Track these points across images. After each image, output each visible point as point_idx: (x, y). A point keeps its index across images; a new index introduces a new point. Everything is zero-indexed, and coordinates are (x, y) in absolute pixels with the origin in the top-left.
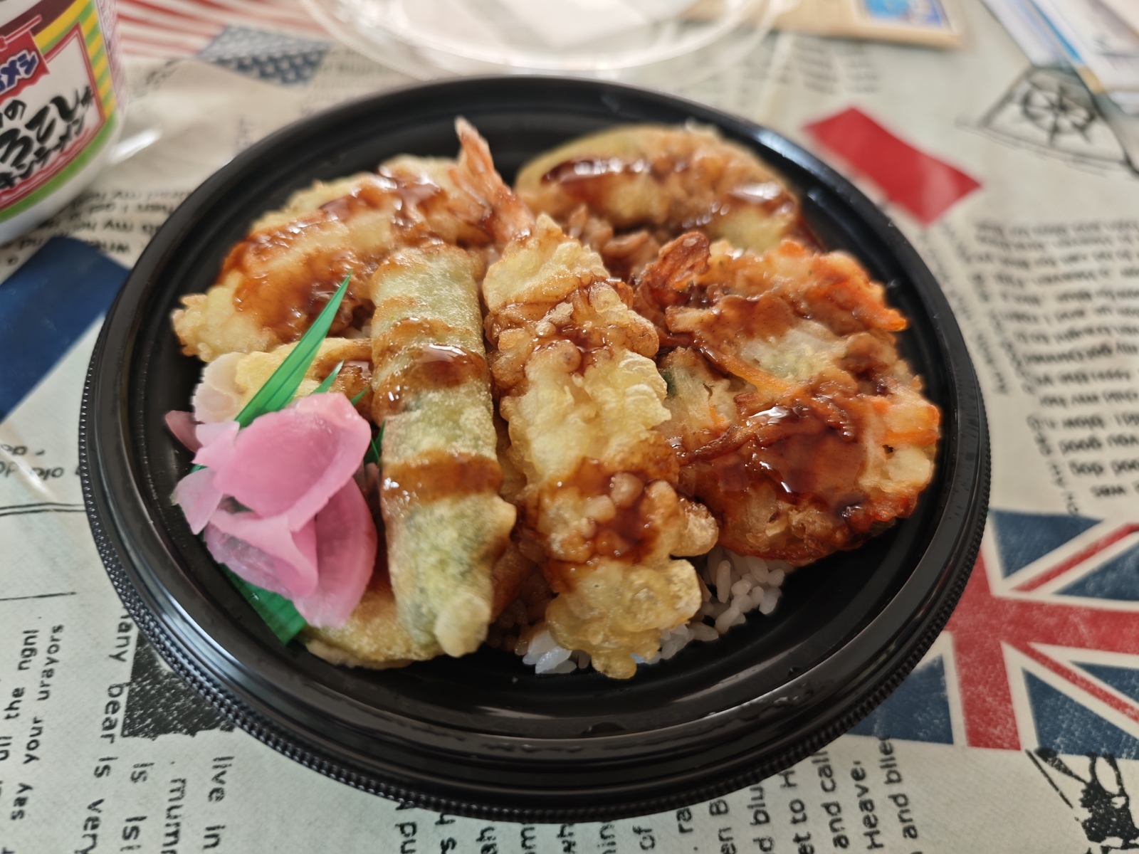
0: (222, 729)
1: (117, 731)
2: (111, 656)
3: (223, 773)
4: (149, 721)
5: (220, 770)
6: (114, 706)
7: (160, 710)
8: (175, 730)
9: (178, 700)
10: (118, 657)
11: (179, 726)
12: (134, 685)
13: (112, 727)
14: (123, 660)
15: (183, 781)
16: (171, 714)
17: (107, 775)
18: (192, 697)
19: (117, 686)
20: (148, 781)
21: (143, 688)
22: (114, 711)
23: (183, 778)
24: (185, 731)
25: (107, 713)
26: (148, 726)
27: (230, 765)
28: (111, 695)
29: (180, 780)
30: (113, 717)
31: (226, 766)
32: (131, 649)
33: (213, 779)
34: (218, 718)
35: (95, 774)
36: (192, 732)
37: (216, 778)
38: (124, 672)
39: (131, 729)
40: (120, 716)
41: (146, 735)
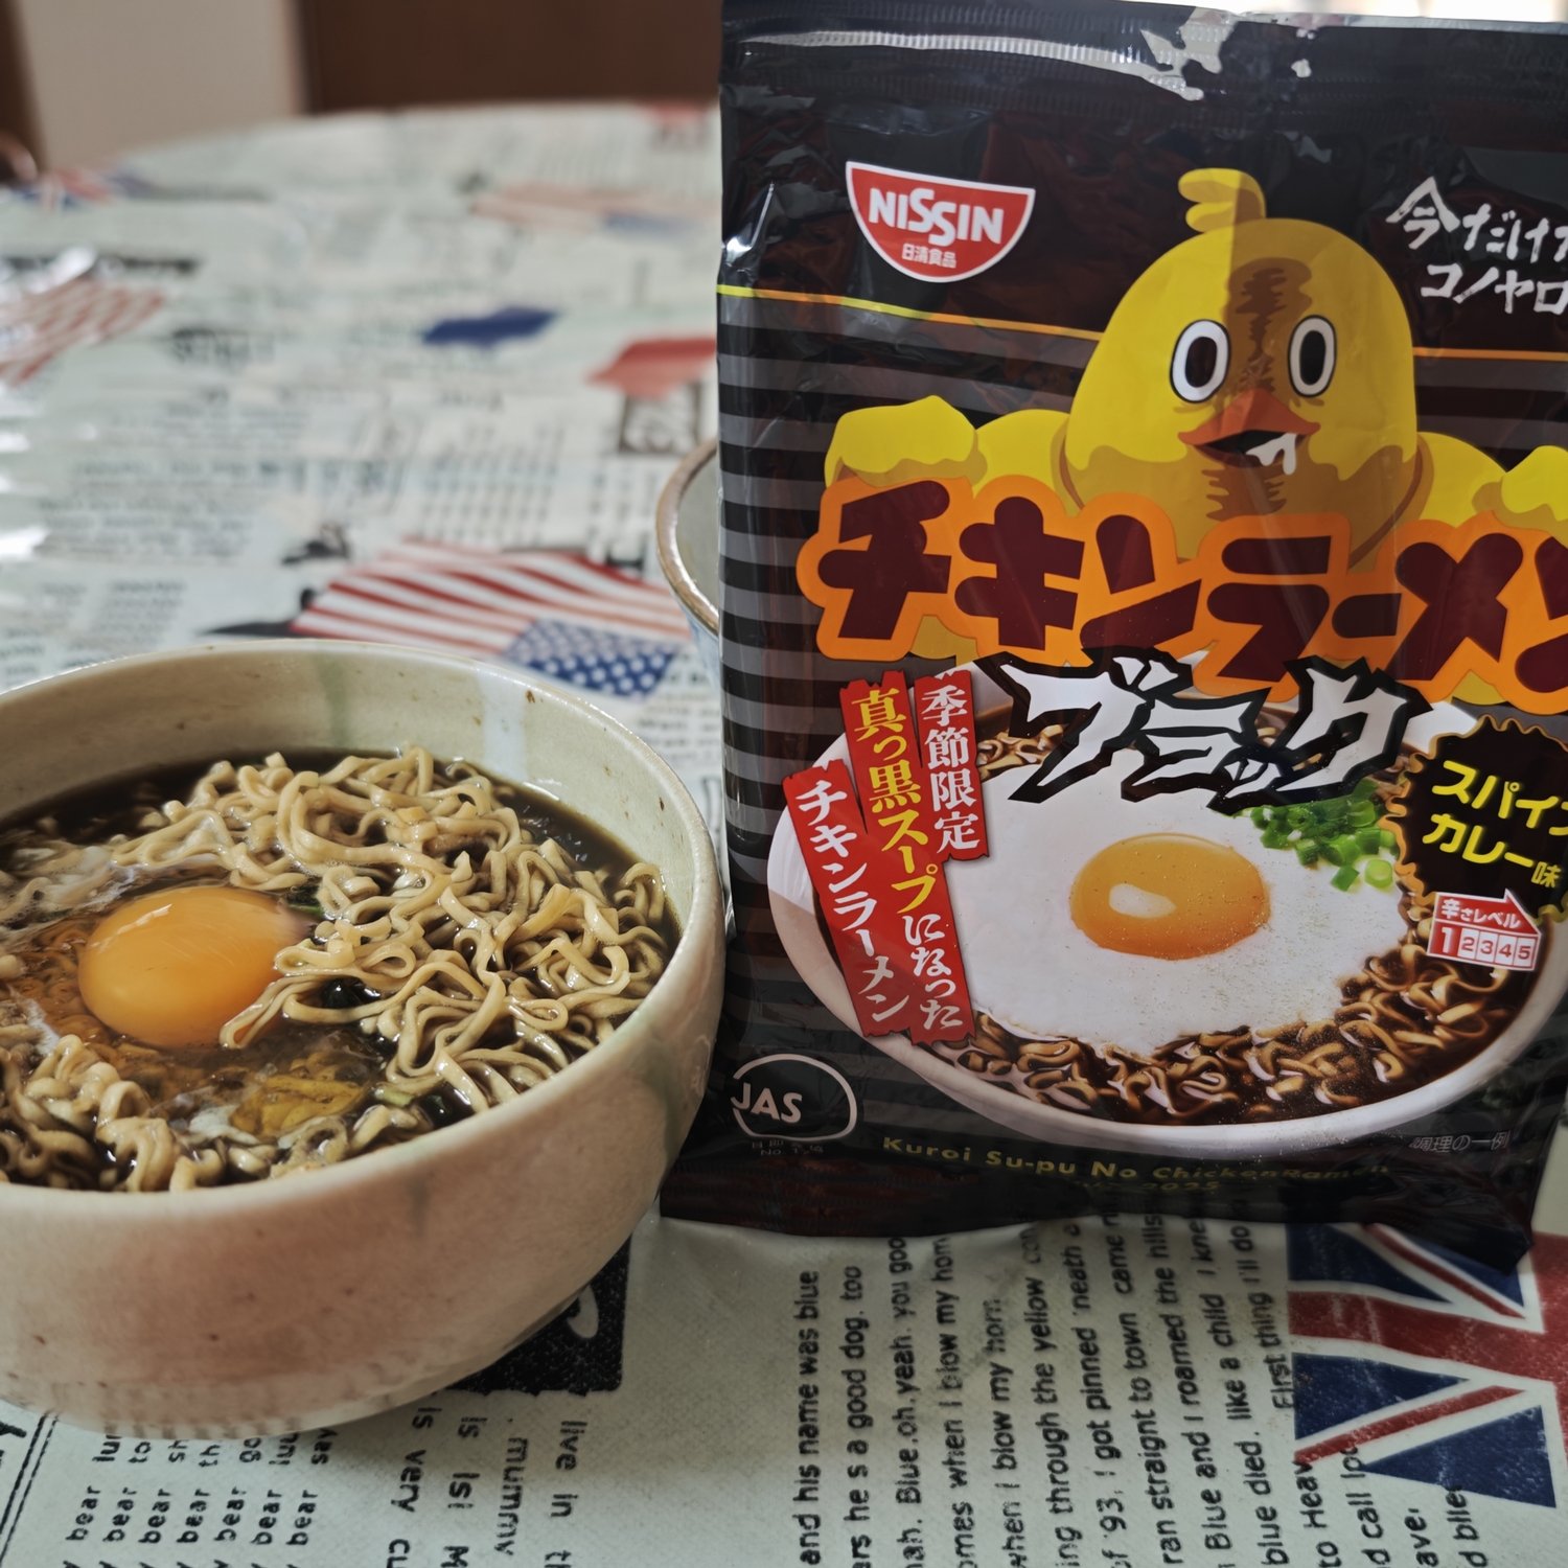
0: (571, 1391)
3: (575, 1439)
5: (571, 1436)
8: (513, 1387)
11: (517, 1383)
15: (525, 1442)
16: (508, 1370)
17: (429, 1426)
20: (480, 1436)
23: (524, 1437)
24: (524, 1388)
27: (583, 1432)
29: (520, 1439)
31: (577, 1432)
33: (561, 1445)
34: (566, 1379)
35: (414, 1423)
36: (535, 1391)
37: (566, 1444)
41: (478, 1390)
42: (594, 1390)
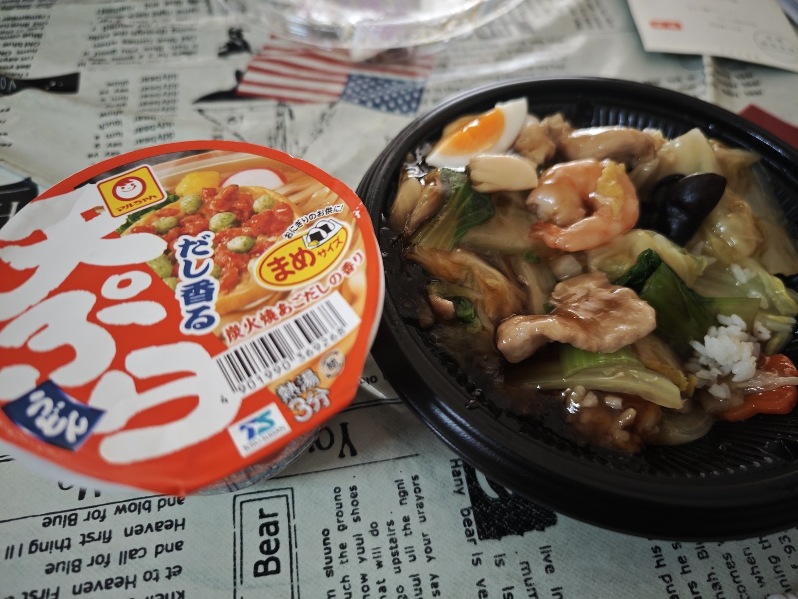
0: (538, 529)
1: (476, 536)
2: (455, 491)
3: (549, 556)
4: (492, 529)
5: (546, 554)
6: (468, 522)
7: (497, 521)
8: (511, 533)
9: (505, 515)
10: (460, 492)
11: (512, 531)
12: (475, 508)
13: (472, 534)
14: (464, 494)
15: (527, 562)
16: (505, 524)
17: (481, 563)
18: (512, 512)
19: (465, 509)
20: (506, 565)
21: (481, 510)
22: (470, 524)
23: (525, 560)
24: (516, 533)
25: (465, 526)
26: (493, 532)
27: (551, 551)
28: (463, 515)
29: (524, 562)
30: (470, 528)
31: (549, 551)
32: (465, 485)
33: (544, 560)
34: (532, 523)
35: (473, 564)
36: (521, 533)
37: (546, 559)
38: (466, 502)
39: (485, 535)
40: (474, 527)
41: (494, 538)
42: (547, 527)
